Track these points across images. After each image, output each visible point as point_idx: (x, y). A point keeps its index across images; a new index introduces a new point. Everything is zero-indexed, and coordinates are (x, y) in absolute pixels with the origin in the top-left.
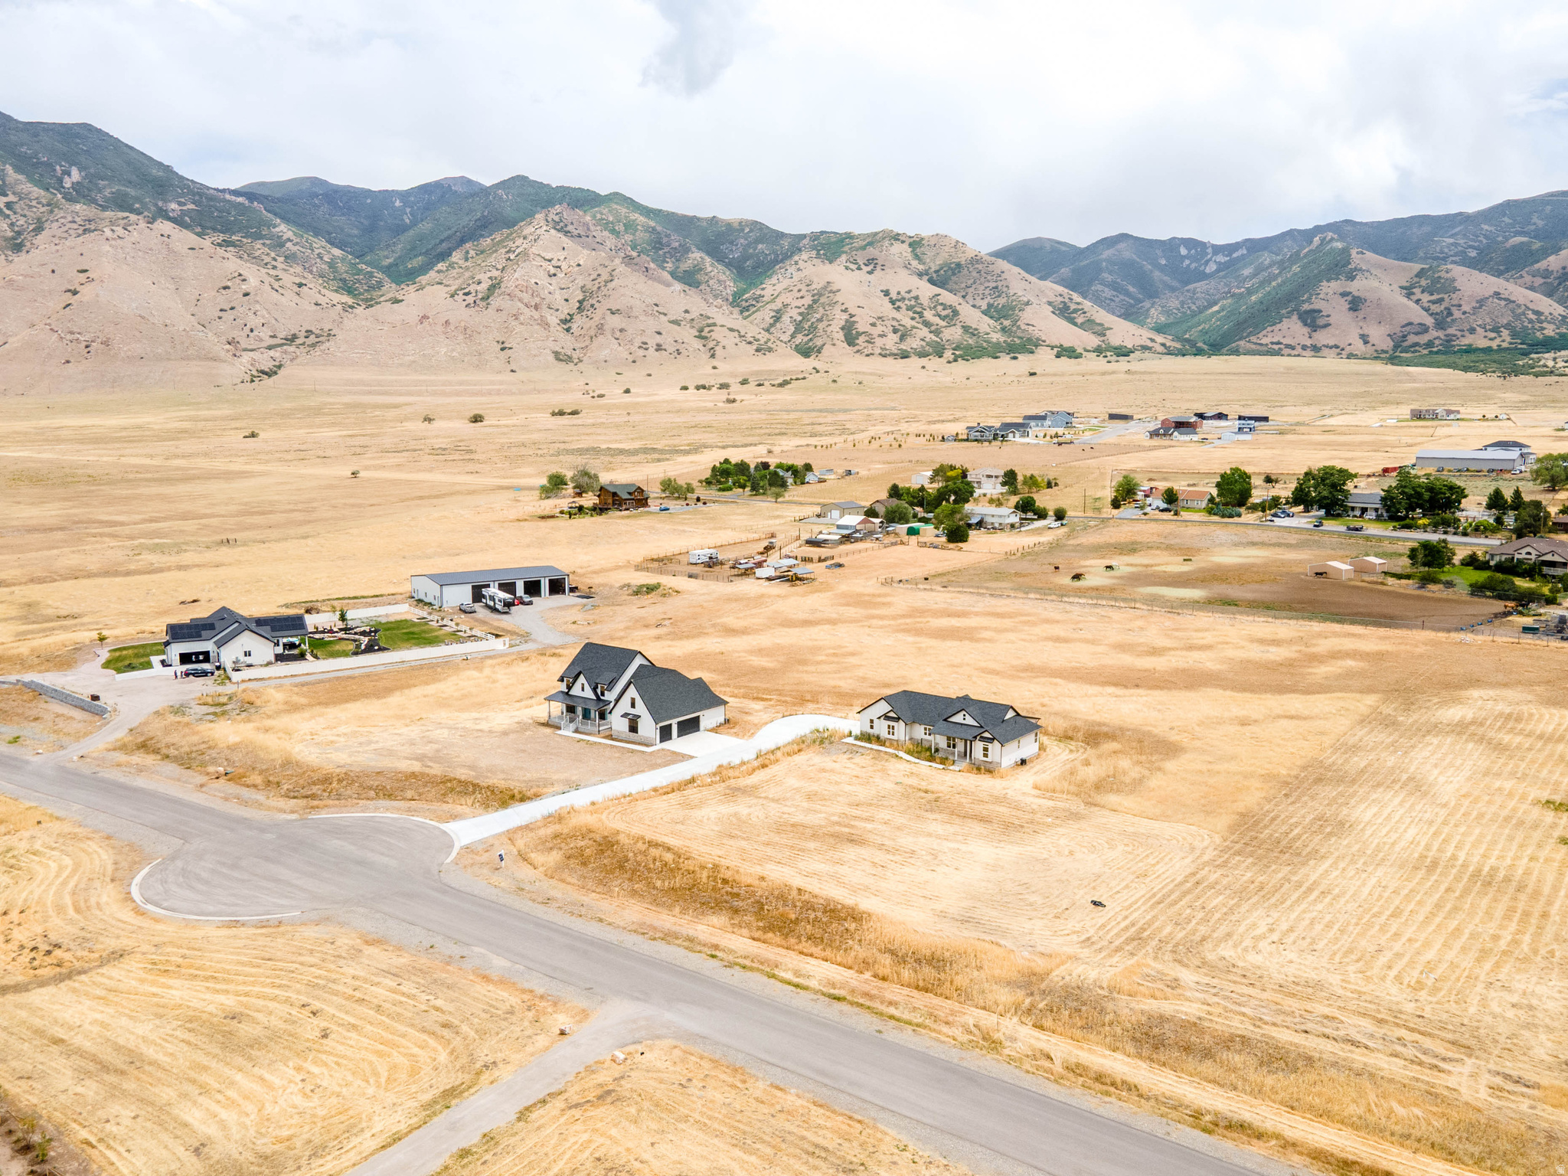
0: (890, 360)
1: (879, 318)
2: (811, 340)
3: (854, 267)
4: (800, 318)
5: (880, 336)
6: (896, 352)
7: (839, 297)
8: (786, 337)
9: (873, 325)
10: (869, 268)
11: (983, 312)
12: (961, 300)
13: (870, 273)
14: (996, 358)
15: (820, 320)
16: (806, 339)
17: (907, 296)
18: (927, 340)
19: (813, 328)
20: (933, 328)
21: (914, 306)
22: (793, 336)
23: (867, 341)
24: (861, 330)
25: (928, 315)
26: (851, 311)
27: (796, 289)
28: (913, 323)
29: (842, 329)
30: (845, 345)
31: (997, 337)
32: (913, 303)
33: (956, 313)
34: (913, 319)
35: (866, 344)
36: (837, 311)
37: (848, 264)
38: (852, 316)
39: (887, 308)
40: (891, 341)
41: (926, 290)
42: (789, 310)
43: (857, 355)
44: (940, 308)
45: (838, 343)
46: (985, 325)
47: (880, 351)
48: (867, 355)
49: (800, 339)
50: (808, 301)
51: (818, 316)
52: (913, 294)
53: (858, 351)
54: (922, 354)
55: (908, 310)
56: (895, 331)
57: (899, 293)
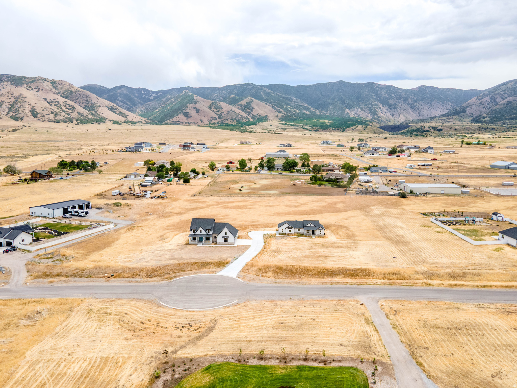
0: (52, 123)
1: (45, 108)
2: (17, 115)
3: (30, 89)
4: (10, 106)
5: (46, 114)
6: (54, 120)
7: (26, 100)
8: (5, 113)
9: (43, 110)
10: (37, 90)
11: (84, 108)
12: (75, 104)
13: (38, 91)
14: (93, 124)
15: (20, 107)
16: (14, 114)
17: (54, 101)
18: (66, 116)
19: (17, 110)
20: (66, 113)
21: (57, 105)
22: (8, 113)
23: (41, 116)
24: (38, 112)
25: (64, 108)
26: (33, 105)
27: (6, 95)
28: (58, 110)
29: (30, 111)
30: (32, 117)
31: (90, 117)
32: (56, 103)
33: (74, 108)
34: (58, 109)
35: (41, 117)
36: (27, 104)
37: (27, 88)
38: (33, 107)
39: (47, 105)
40: (51, 116)
41: (61, 100)
42: (4, 103)
43: (38, 121)
44: (67, 106)
45: (30, 116)
46: (85, 112)
47: (48, 120)
48: (43, 121)
49: (11, 114)
50: (13, 100)
51: (18, 106)
52: (56, 100)
53: (38, 120)
54: (65, 122)
55: (55, 106)
56: (52, 113)
57: (50, 100)
